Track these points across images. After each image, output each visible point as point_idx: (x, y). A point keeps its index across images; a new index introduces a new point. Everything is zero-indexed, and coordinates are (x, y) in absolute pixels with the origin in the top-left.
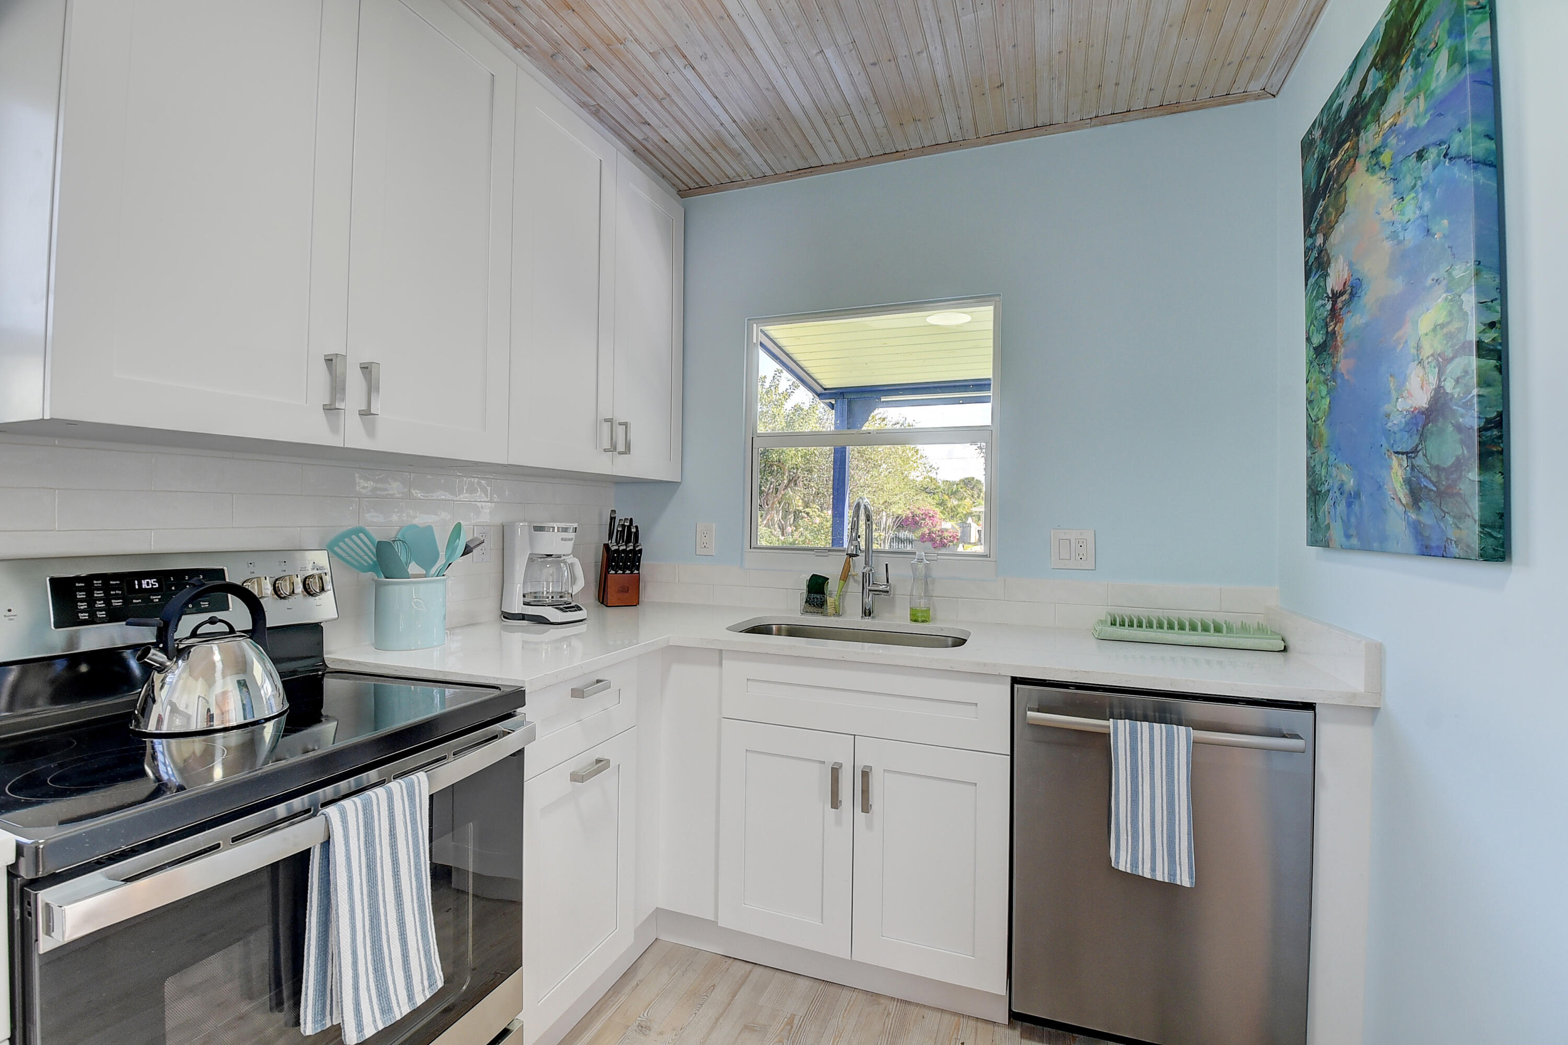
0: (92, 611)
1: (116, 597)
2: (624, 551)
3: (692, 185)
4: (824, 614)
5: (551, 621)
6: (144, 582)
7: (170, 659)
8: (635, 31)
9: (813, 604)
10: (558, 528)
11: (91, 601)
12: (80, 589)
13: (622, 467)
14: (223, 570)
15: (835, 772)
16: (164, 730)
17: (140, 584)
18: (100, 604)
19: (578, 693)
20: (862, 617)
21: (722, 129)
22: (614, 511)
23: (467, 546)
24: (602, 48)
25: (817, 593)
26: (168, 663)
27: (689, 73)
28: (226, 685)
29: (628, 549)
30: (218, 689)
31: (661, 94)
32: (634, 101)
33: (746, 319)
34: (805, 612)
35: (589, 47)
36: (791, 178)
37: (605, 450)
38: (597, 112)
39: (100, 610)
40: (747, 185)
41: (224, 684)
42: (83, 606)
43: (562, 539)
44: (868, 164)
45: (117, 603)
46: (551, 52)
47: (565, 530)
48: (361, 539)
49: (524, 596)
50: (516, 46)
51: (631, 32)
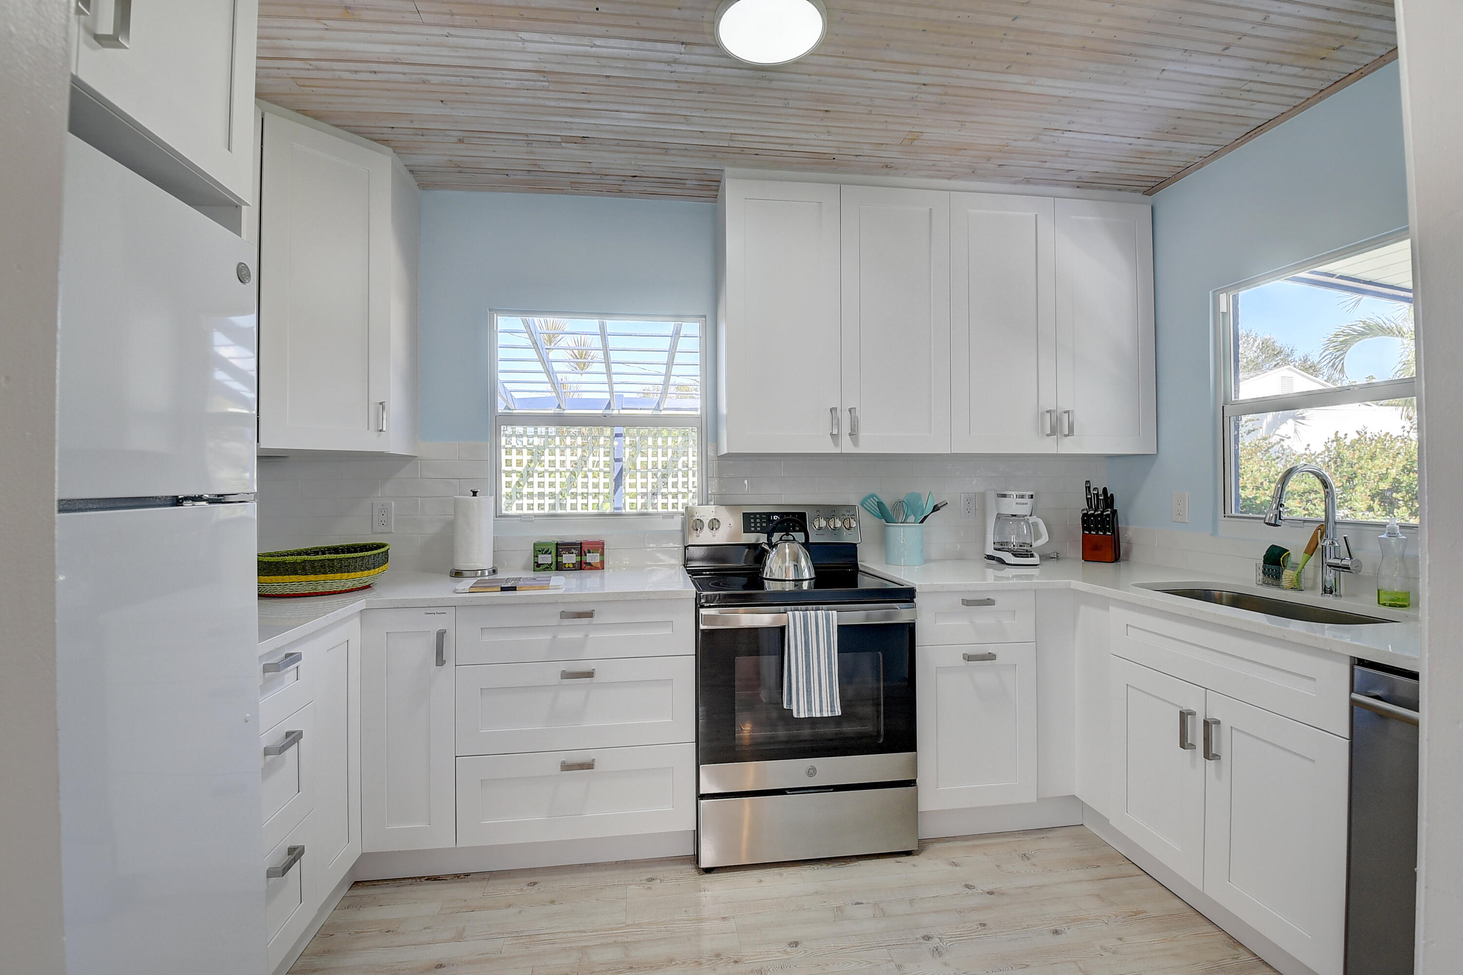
0: (755, 527)
1: (764, 522)
2: (1092, 515)
3: (1153, 184)
4: (1278, 586)
5: (1007, 562)
6: (774, 517)
7: (770, 548)
8: (1010, 137)
9: (1268, 576)
10: (1016, 495)
11: (755, 523)
12: (752, 518)
13: (1068, 447)
14: (805, 513)
15: (1184, 716)
16: (768, 577)
17: (773, 518)
18: (758, 525)
19: (967, 603)
20: (1322, 594)
21: (1131, 147)
22: (1088, 482)
23: (935, 507)
24: (999, 154)
25: (1273, 564)
26: (770, 550)
27: (1067, 134)
28: (789, 564)
29: (1096, 513)
30: (787, 564)
31: (1063, 153)
32: (1047, 165)
33: (1211, 292)
34: (1264, 583)
35: (990, 158)
36: (1243, 143)
37: (1048, 435)
38: (1028, 181)
39: (758, 527)
40: (1202, 165)
41: (789, 563)
42: (753, 525)
43: (1017, 503)
44: (1321, 99)
45: (764, 525)
46: (971, 171)
47: (1022, 497)
48: (874, 500)
49: (994, 543)
50: (949, 179)
51: (1007, 139)
